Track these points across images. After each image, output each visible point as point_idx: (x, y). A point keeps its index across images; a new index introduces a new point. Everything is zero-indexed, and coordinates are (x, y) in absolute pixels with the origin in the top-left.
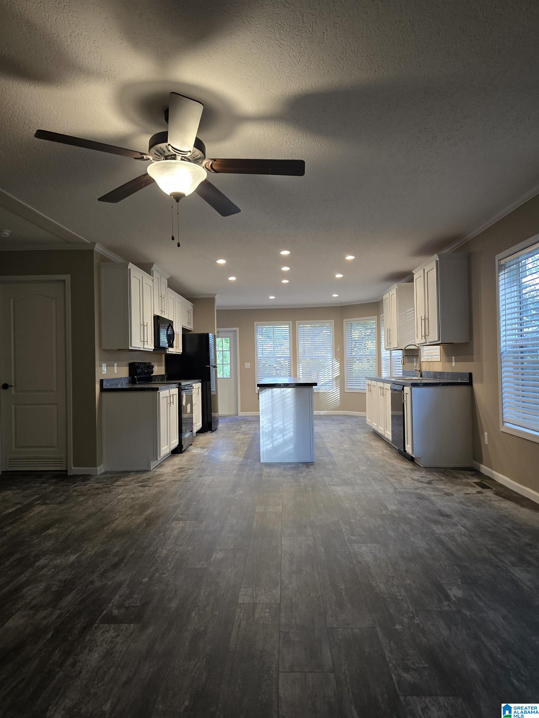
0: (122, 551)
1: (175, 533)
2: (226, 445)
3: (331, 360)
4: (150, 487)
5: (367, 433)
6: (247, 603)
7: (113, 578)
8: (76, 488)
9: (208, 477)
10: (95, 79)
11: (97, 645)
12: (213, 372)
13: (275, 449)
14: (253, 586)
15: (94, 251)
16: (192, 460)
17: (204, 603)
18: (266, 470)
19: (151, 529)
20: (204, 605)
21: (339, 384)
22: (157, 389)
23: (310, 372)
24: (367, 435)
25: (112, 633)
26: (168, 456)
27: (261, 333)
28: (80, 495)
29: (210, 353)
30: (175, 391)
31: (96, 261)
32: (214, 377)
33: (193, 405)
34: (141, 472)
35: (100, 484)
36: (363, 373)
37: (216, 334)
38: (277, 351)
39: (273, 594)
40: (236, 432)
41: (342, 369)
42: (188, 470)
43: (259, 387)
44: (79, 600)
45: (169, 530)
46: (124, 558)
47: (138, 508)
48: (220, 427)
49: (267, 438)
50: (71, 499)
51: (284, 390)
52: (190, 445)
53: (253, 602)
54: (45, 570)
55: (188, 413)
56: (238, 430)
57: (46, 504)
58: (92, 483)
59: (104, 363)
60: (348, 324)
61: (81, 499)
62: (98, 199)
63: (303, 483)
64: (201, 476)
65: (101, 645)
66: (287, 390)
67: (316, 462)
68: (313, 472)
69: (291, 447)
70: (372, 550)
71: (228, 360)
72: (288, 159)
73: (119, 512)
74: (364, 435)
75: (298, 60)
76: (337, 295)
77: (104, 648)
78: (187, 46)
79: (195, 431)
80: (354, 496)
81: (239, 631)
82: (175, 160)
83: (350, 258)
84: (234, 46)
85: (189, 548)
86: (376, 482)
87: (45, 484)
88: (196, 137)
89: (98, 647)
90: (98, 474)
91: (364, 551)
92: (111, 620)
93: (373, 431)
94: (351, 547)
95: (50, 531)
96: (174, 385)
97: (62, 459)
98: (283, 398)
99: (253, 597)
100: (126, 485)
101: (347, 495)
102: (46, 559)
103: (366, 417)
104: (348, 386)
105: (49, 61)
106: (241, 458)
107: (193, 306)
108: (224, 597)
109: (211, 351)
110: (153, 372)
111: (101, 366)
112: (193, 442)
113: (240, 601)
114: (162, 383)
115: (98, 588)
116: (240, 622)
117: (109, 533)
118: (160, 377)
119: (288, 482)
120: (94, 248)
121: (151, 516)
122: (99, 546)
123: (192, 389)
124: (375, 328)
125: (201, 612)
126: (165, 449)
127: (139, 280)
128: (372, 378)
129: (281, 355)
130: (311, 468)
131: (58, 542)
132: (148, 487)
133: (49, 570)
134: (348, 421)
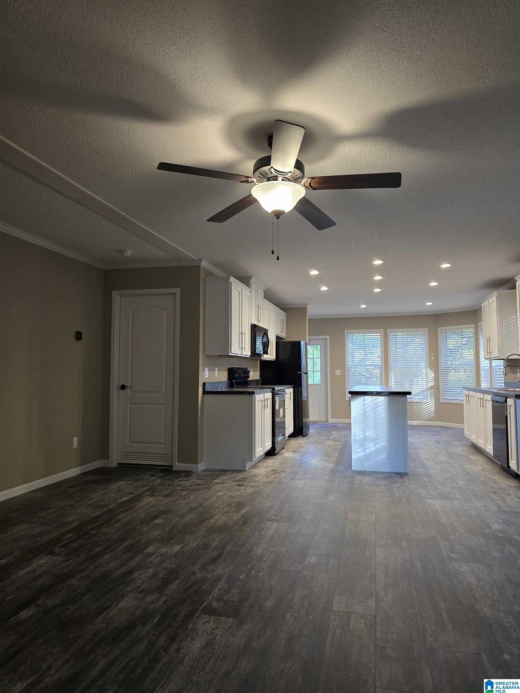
0: (221, 545)
1: (270, 533)
2: (317, 450)
3: (424, 369)
4: (245, 486)
5: (465, 446)
6: (341, 612)
7: (212, 571)
8: (180, 483)
9: (301, 481)
10: (209, 114)
11: (198, 634)
12: (304, 378)
13: (367, 457)
14: (347, 595)
15: (201, 267)
16: (284, 463)
17: (298, 606)
18: (358, 478)
19: (247, 528)
20: (299, 608)
21: (433, 394)
22: (253, 393)
23: (402, 381)
24: (465, 448)
25: (211, 625)
26: (262, 458)
27: (352, 341)
28: (183, 490)
29: (302, 360)
30: (269, 395)
31: (202, 275)
32: (305, 383)
33: (286, 409)
34: (238, 472)
35: (200, 480)
36: (459, 383)
37: (307, 342)
38: (367, 359)
39: (368, 605)
40: (326, 438)
41: (436, 379)
42: (281, 473)
43: (350, 395)
44: (183, 588)
45: (263, 529)
46: (222, 553)
47: (235, 507)
48: (311, 432)
49: (358, 446)
50: (176, 493)
51: (376, 398)
52: (283, 449)
53: (348, 610)
54: (153, 557)
55: (281, 417)
56: (328, 436)
57: (154, 496)
58: (194, 479)
59: (206, 368)
60: (444, 332)
61: (184, 493)
62: (207, 220)
63: (396, 493)
64: (293, 479)
65: (202, 635)
66: (379, 398)
67: (410, 473)
68: (407, 483)
69: (383, 456)
70: (474, 570)
71: (318, 367)
72: (384, 173)
73: (218, 508)
74: (462, 448)
75: (396, 79)
76: (431, 304)
77: (204, 638)
78: (290, 77)
79: (287, 435)
80: (452, 511)
81: (333, 639)
82: (277, 180)
83: (445, 266)
84: (335, 72)
85: (284, 550)
86: (477, 498)
87: (153, 477)
88: (297, 159)
89: (200, 637)
90: (199, 471)
91: (465, 571)
92: (210, 611)
93: (471, 444)
94: (451, 565)
95: (157, 521)
96: (268, 389)
97: (168, 455)
98: (375, 407)
99: (347, 606)
100: (224, 484)
101: (445, 509)
102: (154, 547)
103: (463, 429)
104: (444, 397)
105: (171, 102)
106: (333, 465)
107: (286, 316)
108: (318, 602)
109: (303, 358)
110: (249, 377)
111: (204, 370)
112: (285, 446)
113: (335, 608)
114: (256, 387)
115: (199, 579)
116: (335, 630)
117: (209, 528)
118: (255, 382)
119: (381, 492)
120: (201, 264)
121: (247, 515)
122: (200, 539)
123: (285, 394)
124: (472, 337)
125: (295, 614)
126: (260, 450)
127: (239, 292)
128: (471, 388)
129: (371, 363)
130: (404, 479)
131: (164, 532)
132: (244, 487)
133: (156, 558)
134: (444, 433)
